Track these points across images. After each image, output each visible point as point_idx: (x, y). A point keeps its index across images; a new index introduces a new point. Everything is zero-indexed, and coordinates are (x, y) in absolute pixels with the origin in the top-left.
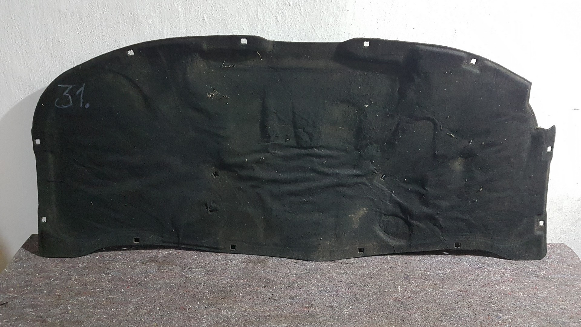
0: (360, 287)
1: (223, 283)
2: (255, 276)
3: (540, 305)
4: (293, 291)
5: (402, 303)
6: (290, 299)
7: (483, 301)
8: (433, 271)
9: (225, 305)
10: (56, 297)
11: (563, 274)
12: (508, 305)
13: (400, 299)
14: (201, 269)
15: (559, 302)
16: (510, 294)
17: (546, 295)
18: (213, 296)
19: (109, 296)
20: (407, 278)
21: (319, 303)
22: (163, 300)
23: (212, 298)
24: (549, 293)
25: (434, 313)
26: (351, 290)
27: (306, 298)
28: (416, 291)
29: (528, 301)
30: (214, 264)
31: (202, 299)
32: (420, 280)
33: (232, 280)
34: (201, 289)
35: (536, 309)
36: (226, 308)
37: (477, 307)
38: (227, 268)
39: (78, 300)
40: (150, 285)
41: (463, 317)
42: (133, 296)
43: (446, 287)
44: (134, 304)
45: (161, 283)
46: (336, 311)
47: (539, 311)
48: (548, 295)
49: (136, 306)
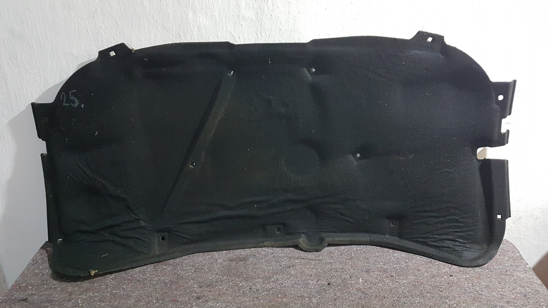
0: (327, 279)
1: (209, 279)
2: (237, 273)
3: (482, 292)
4: (269, 284)
5: (363, 293)
6: (266, 291)
7: (433, 290)
8: (391, 265)
9: (211, 297)
10: (68, 293)
11: (504, 266)
12: (454, 292)
13: (361, 289)
14: (191, 268)
15: (499, 289)
16: (456, 284)
17: (488, 284)
18: (200, 290)
19: (114, 291)
20: (367, 271)
21: (291, 294)
22: (158, 294)
23: (200, 292)
24: (490, 282)
25: (390, 300)
26: (319, 282)
27: (281, 290)
28: (375, 282)
29: (472, 288)
30: (202, 263)
31: (191, 292)
32: (379, 273)
33: (217, 276)
34: (191, 285)
35: (479, 296)
36: (212, 300)
37: (427, 295)
38: (213, 266)
39: (87, 295)
40: (147, 281)
41: (415, 303)
42: (133, 291)
43: (401, 278)
44: (134, 298)
45: (157, 280)
46: (306, 300)
47: (481, 297)
48: (490, 283)
49: (136, 299)
